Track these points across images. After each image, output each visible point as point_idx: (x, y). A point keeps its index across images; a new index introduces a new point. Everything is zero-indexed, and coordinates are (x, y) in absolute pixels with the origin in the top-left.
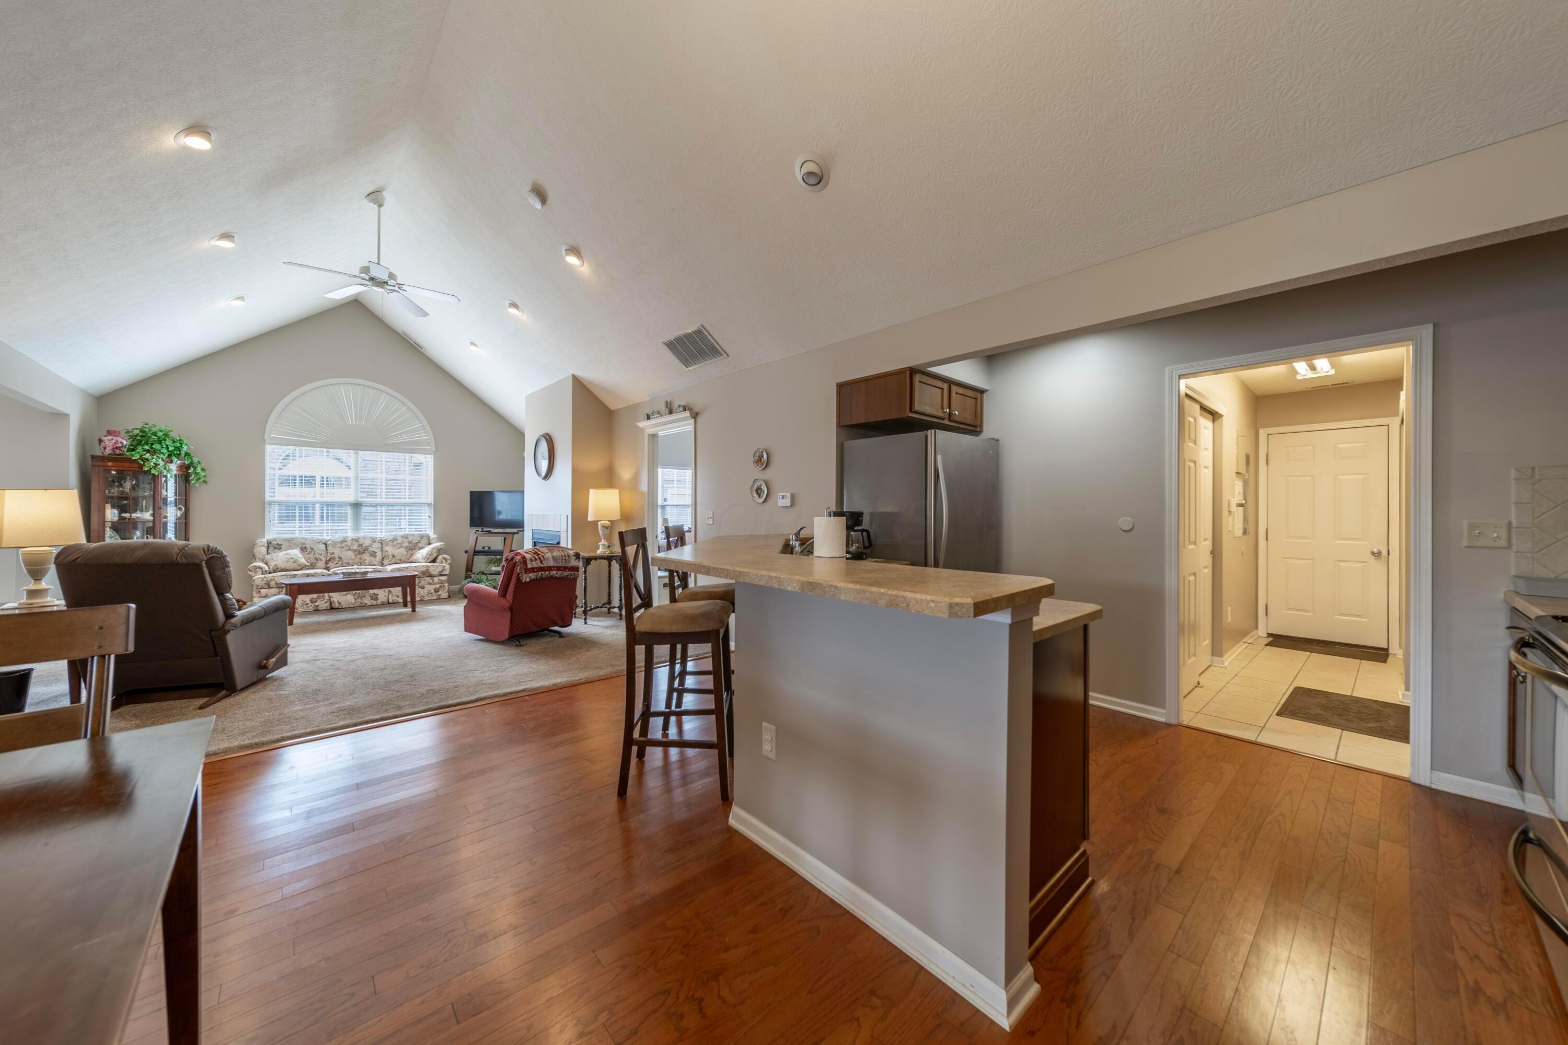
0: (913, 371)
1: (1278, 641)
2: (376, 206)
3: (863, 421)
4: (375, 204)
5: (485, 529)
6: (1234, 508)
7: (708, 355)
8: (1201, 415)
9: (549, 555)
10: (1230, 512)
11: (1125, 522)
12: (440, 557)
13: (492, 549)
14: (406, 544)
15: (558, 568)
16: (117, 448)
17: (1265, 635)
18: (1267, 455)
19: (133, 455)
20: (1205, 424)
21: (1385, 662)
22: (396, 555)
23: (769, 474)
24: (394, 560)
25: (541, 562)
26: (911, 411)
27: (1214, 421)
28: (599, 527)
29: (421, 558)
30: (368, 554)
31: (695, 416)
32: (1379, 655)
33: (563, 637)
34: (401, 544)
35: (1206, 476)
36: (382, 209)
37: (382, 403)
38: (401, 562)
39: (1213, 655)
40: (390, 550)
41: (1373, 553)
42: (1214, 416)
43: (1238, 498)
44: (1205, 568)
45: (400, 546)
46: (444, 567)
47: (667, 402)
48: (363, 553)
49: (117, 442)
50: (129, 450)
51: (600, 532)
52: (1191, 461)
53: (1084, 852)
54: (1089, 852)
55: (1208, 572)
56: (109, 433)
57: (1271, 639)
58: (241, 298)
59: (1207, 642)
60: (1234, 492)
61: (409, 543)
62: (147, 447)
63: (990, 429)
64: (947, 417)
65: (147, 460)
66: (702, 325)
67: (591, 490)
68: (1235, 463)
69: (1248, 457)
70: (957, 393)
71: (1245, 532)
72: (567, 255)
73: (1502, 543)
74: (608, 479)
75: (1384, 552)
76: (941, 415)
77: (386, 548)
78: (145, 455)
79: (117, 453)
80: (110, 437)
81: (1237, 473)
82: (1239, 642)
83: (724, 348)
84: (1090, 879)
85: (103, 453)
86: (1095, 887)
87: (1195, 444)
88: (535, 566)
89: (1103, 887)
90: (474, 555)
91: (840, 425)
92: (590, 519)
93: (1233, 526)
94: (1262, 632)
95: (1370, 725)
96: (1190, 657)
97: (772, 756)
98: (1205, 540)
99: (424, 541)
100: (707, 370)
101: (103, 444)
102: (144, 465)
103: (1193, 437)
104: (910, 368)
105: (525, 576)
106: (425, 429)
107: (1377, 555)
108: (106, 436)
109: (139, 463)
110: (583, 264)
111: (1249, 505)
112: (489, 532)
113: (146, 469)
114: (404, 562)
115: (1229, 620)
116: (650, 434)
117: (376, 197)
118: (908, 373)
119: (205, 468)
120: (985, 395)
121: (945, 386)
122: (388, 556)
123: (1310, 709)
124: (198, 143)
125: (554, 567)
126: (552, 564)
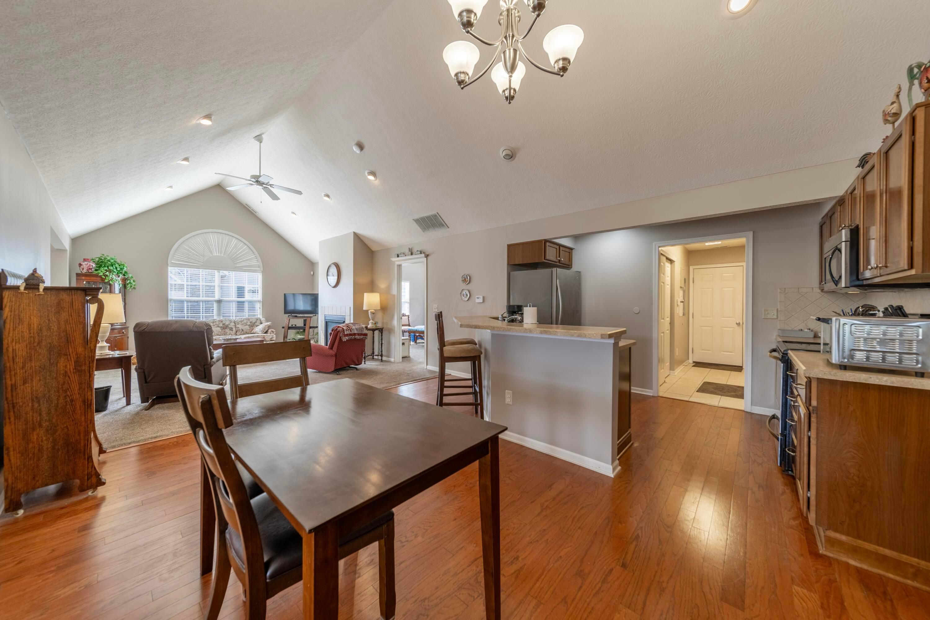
0: (546, 241)
1: (698, 364)
2: (259, 143)
3: (521, 263)
4: (258, 141)
5: (292, 315)
6: (679, 303)
7: (437, 227)
8: (666, 261)
9: (354, 327)
10: (678, 305)
11: (636, 309)
12: (270, 331)
13: (297, 326)
14: (249, 323)
15: (358, 334)
16: (90, 269)
17: (692, 362)
18: (693, 278)
19: (99, 273)
20: (668, 265)
21: (741, 372)
22: (244, 330)
23: (470, 287)
24: (243, 332)
25: (351, 331)
26: (545, 259)
27: (671, 264)
28: (369, 313)
29: (259, 331)
30: (228, 329)
31: (427, 256)
32: (739, 369)
33: (358, 370)
34: (246, 323)
35: (668, 288)
36: (261, 144)
37: (233, 244)
38: (247, 333)
39: (670, 370)
40: (240, 326)
41: (737, 324)
42: (671, 261)
43: (681, 299)
44: (667, 330)
45: (245, 324)
46: (273, 336)
47: (410, 248)
48: (226, 328)
49: (90, 265)
50: (96, 270)
51: (370, 316)
52: (662, 282)
53: (630, 432)
54: (631, 432)
55: (668, 332)
56: (85, 260)
57: (694, 364)
58: (171, 187)
59: (668, 364)
60: (679, 296)
61: (251, 323)
62: (106, 268)
63: (576, 267)
64: (558, 261)
65: (107, 276)
66: (437, 213)
67: (365, 294)
68: (680, 283)
69: (685, 279)
70: (562, 250)
71: (684, 314)
72: (369, 175)
73: (775, 317)
74: (372, 288)
75: (741, 323)
76: (557, 261)
77: (238, 326)
78: (105, 273)
79: (90, 272)
80: (86, 263)
81: (680, 287)
82: (681, 365)
83: (446, 222)
84: (632, 442)
85: (81, 271)
86: (634, 444)
87: (664, 275)
88: (348, 333)
89: (636, 445)
90: (288, 329)
91: (509, 264)
92: (364, 309)
93: (679, 311)
94: (691, 361)
95: (732, 394)
96: (661, 369)
97: (511, 403)
98: (668, 318)
99: (258, 322)
100: (436, 234)
101: (82, 267)
102: (105, 279)
103: (663, 272)
104: (545, 239)
105: (344, 338)
106: (257, 258)
107: (738, 324)
108: (84, 262)
109: (102, 277)
110: (376, 180)
111: (686, 302)
112: (296, 316)
113: (106, 281)
114: (248, 334)
115: (677, 354)
116: (398, 264)
117: (259, 138)
118: (543, 242)
119: (135, 280)
120: (573, 251)
121: (558, 247)
122: (239, 330)
123: (709, 389)
124: (207, 122)
125: (356, 333)
126: (356, 332)
